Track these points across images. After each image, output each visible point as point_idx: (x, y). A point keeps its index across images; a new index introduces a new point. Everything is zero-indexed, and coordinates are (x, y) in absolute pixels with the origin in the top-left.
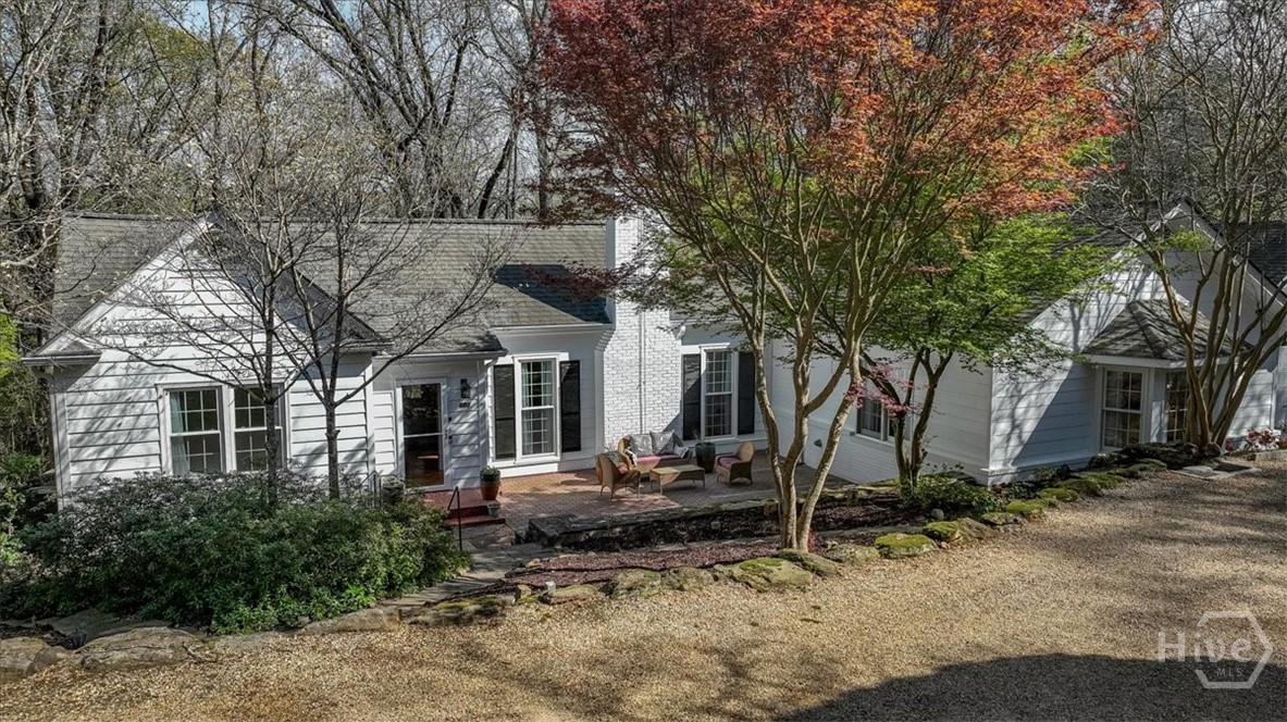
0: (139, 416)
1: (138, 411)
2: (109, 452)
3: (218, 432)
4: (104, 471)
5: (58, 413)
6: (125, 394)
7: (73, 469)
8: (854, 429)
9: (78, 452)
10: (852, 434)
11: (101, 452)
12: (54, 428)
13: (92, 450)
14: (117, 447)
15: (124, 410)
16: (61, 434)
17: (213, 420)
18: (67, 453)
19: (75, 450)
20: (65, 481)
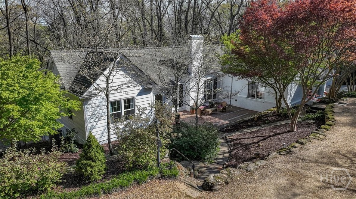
0: (103, 109)
1: (103, 108)
2: (97, 120)
3: (120, 111)
4: (96, 125)
5: (85, 111)
6: (100, 104)
7: (89, 125)
8: (247, 97)
9: (90, 120)
10: (246, 98)
11: (95, 120)
12: (84, 115)
13: (93, 119)
14: (99, 118)
15: (100, 108)
16: (86, 116)
17: (119, 109)
18: (87, 121)
19: (89, 120)
20: (88, 128)
